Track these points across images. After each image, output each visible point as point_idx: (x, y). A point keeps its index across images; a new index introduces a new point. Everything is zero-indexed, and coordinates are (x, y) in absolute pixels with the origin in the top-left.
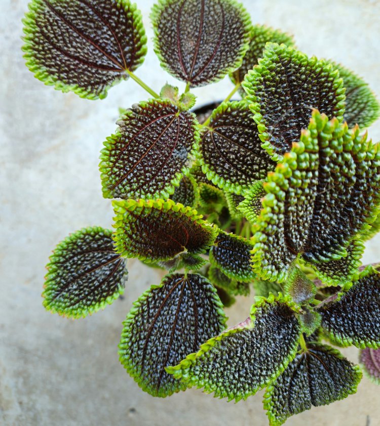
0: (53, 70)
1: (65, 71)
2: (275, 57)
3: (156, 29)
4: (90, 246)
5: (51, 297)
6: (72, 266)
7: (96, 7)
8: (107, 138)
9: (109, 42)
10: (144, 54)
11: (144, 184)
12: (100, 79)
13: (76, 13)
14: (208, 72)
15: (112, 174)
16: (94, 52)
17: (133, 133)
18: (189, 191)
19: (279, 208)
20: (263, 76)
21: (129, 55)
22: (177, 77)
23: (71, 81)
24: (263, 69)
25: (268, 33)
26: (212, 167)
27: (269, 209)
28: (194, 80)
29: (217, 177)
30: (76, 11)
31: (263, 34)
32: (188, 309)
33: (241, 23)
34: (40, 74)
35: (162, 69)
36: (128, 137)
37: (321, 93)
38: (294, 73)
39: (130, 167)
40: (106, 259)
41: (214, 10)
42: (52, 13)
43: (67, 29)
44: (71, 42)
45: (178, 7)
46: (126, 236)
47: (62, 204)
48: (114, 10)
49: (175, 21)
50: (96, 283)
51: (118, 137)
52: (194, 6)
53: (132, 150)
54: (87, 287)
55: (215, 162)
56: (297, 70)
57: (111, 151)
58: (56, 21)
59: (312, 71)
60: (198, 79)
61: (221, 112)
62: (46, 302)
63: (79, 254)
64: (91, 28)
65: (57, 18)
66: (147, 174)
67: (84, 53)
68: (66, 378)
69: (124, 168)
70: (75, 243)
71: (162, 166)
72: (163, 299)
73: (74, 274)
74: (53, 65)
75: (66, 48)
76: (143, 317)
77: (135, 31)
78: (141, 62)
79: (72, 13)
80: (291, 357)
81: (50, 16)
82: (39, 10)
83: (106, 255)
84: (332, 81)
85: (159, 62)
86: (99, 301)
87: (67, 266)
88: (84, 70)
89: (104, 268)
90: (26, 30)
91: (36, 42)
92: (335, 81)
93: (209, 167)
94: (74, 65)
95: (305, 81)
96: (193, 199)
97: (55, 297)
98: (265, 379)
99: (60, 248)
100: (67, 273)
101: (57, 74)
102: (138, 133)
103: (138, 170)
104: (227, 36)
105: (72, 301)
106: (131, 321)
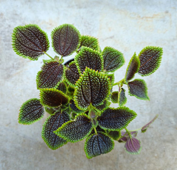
0: (22, 51)
1: (25, 52)
2: (84, 50)
3: (52, 39)
4: (33, 104)
5: (21, 119)
6: (27, 110)
7: (34, 33)
8: (38, 72)
9: (38, 43)
10: (49, 47)
11: (49, 85)
12: (36, 54)
13: (28, 34)
14: (68, 52)
15: (40, 82)
16: (34, 46)
17: (46, 70)
18: (64, 88)
19: (80, 90)
20: (80, 56)
21: (44, 47)
22: (58, 54)
23: (27, 55)
24: (80, 54)
25: (89, 38)
26: (69, 80)
27: (77, 90)
28: (64, 55)
29: (70, 83)
30: (28, 33)
31: (87, 38)
32: (62, 122)
33: (78, 37)
34: (18, 53)
35: (54, 52)
36: (44, 72)
37: (97, 60)
38: (89, 55)
39: (45, 80)
40: (38, 108)
41: (71, 33)
42: (21, 34)
43: (25, 39)
44: (27, 43)
45: (59, 32)
46: (43, 99)
47: (21, 95)
48: (40, 34)
49: (59, 36)
50: (35, 115)
51: (41, 72)
52: (64, 31)
53: (45, 75)
54: (32, 116)
55: (70, 79)
56: (90, 54)
57: (39, 76)
58: (22, 36)
59: (94, 54)
60: (65, 54)
61: (72, 64)
62: (19, 121)
63: (30, 106)
64: (33, 39)
65: (22, 35)
66: (50, 82)
67: (31, 46)
68: (22, 163)
69: (43, 81)
70: (28, 103)
71: (54, 80)
72: (55, 119)
73: (28, 112)
74: (22, 50)
75: (25, 45)
76: (49, 124)
77: (46, 40)
78: (48, 50)
79: (27, 34)
80: (89, 133)
81: (20, 34)
82: (16, 33)
83: (38, 106)
84: (100, 57)
85: (53, 50)
86: (36, 120)
87: (26, 110)
88: (31, 52)
89: (37, 110)
90: (13, 39)
91: (16, 43)
92: (101, 57)
93: (68, 80)
94: (28, 50)
95: (92, 57)
96: (66, 90)
97: (22, 119)
98: (81, 138)
99: (24, 104)
100: (26, 112)
101: (23, 53)
102: (47, 70)
103: (47, 81)
104: (74, 41)
105: (28, 120)
106: (45, 125)
